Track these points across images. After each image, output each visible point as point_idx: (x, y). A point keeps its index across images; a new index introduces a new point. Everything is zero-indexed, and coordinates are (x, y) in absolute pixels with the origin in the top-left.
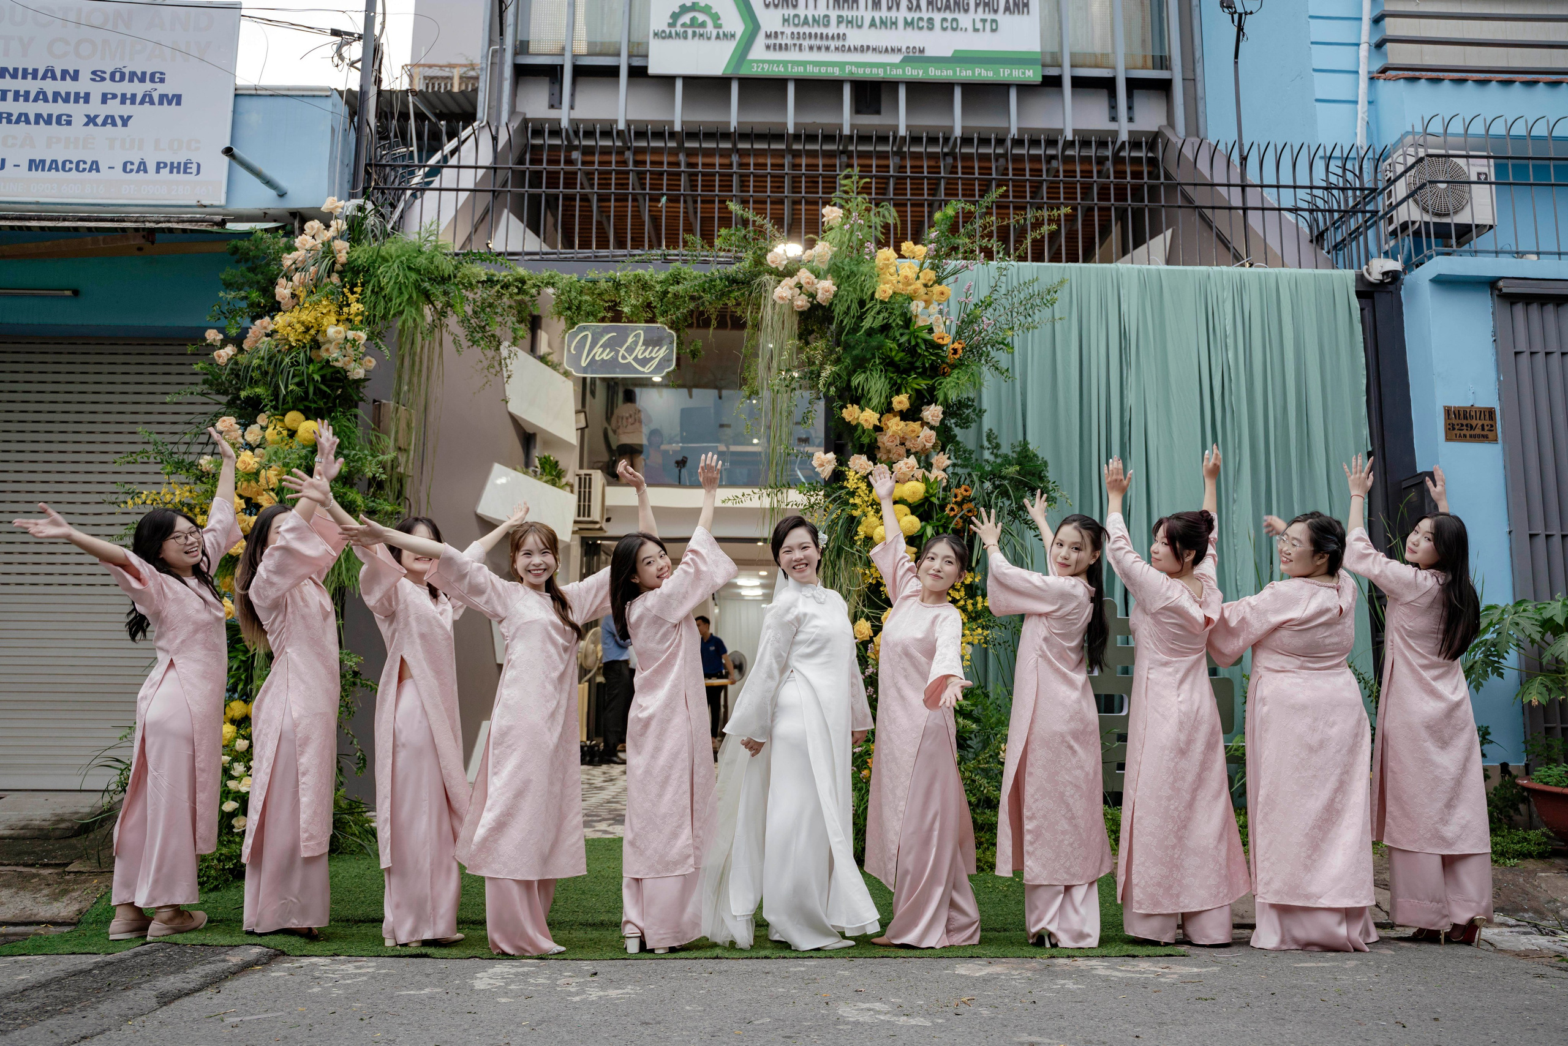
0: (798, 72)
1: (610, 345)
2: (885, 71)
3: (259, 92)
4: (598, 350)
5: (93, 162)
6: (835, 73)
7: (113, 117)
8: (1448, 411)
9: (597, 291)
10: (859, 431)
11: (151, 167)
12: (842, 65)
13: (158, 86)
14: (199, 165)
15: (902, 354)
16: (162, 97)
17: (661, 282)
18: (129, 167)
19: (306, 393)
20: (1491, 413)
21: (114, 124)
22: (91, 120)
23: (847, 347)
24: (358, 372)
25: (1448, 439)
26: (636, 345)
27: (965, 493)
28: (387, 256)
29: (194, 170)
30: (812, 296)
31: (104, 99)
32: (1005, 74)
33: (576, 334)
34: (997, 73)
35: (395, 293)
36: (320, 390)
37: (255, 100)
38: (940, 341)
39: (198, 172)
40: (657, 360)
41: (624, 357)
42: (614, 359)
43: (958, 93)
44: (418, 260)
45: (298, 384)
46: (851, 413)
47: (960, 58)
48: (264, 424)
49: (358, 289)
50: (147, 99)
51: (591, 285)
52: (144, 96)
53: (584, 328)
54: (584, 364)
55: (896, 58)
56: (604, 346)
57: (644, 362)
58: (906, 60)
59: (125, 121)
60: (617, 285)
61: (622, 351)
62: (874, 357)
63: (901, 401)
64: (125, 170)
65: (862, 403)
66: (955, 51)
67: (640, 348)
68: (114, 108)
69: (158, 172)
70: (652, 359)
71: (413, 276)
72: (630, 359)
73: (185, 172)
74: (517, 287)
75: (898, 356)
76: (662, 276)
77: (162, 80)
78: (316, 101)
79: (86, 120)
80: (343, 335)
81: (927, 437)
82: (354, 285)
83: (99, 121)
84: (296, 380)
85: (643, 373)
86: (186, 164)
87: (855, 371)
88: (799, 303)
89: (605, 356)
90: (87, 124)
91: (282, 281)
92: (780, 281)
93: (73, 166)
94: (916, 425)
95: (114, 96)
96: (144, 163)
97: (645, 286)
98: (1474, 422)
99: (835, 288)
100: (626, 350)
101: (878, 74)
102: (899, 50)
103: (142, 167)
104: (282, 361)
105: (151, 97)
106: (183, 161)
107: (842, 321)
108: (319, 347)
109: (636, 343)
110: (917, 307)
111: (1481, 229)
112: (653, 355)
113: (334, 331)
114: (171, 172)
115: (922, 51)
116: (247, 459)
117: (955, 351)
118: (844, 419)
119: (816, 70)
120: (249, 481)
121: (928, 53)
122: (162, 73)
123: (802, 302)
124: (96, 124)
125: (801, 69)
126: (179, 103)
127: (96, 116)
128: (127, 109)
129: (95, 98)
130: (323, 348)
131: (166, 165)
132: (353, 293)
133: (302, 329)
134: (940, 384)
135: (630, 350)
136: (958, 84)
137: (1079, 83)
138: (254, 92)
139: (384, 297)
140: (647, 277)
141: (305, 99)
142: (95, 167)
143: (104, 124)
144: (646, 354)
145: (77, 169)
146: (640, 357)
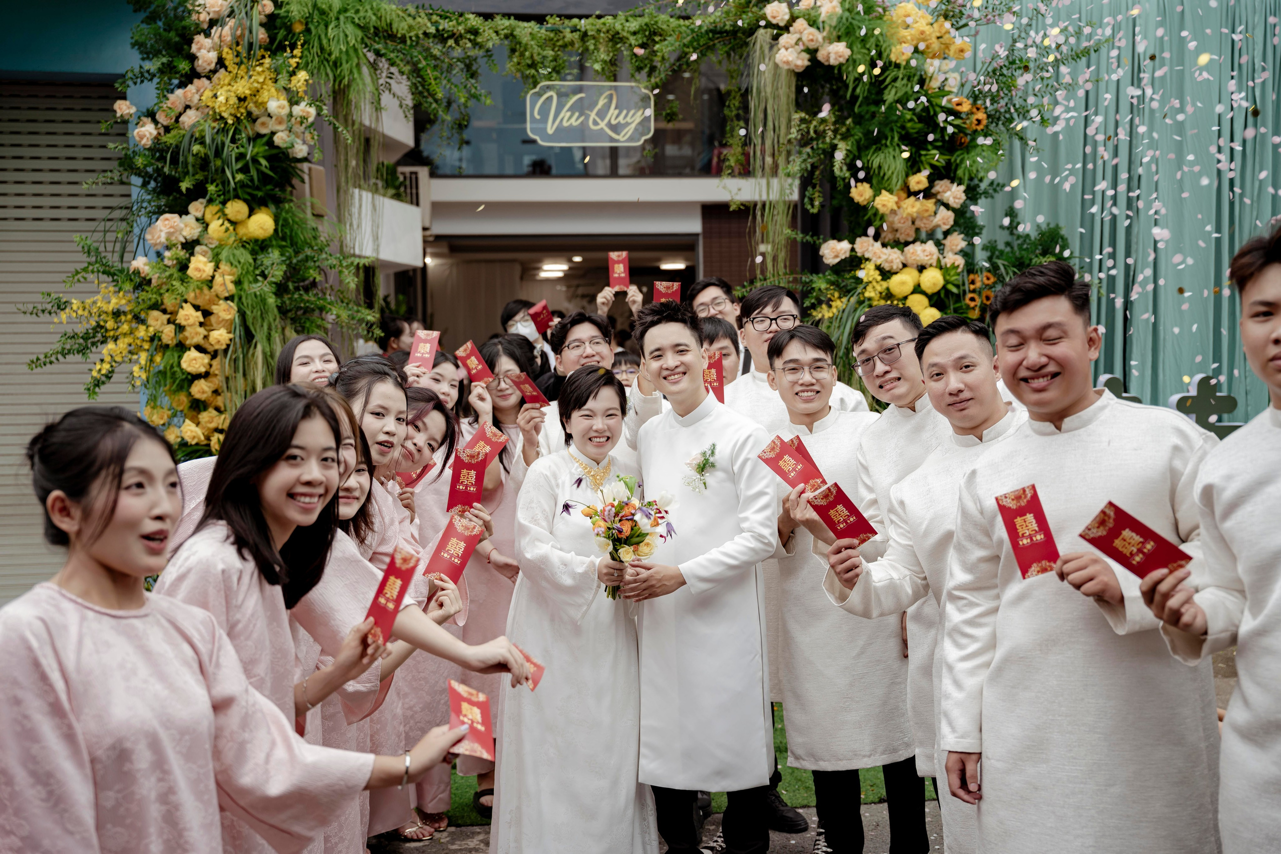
1: (581, 108)
4: (565, 114)
9: (560, 43)
10: (870, 213)
15: (920, 126)
17: (635, 33)
19: (252, 180)
23: (859, 120)
24: (301, 150)
26: (609, 107)
27: (986, 282)
28: (327, 9)
30: (812, 53)
33: (539, 95)
35: (344, 58)
36: (263, 173)
38: (959, 108)
40: (633, 126)
41: (595, 123)
42: (583, 127)
44: (362, 14)
45: (241, 170)
46: (861, 193)
48: (199, 215)
49: (297, 52)
51: (552, 35)
53: (549, 88)
54: (550, 130)
56: (572, 109)
57: (616, 128)
60: (584, 35)
61: (593, 115)
62: (892, 130)
63: (919, 180)
65: (874, 181)
67: (613, 112)
70: (628, 124)
71: (360, 34)
72: (603, 125)
74: (470, 40)
75: (914, 127)
76: (634, 25)
80: (286, 111)
81: (945, 218)
82: (293, 47)
84: (239, 165)
85: (617, 141)
87: (867, 148)
88: (799, 63)
89: (574, 122)
91: (200, 39)
92: (776, 38)
94: (930, 204)
97: (615, 38)
99: (848, 52)
100: (597, 114)
104: (223, 144)
107: (854, 89)
108: (254, 121)
109: (607, 106)
110: (932, 66)
112: (628, 119)
113: (276, 104)
116: (201, 266)
117: (979, 122)
118: (852, 199)
120: (201, 289)
123: (801, 62)
130: (259, 121)
132: (293, 57)
133: (233, 100)
134: (962, 161)
135: (602, 114)
139: (328, 61)
140: (618, 27)
144: (621, 118)
146: (613, 122)
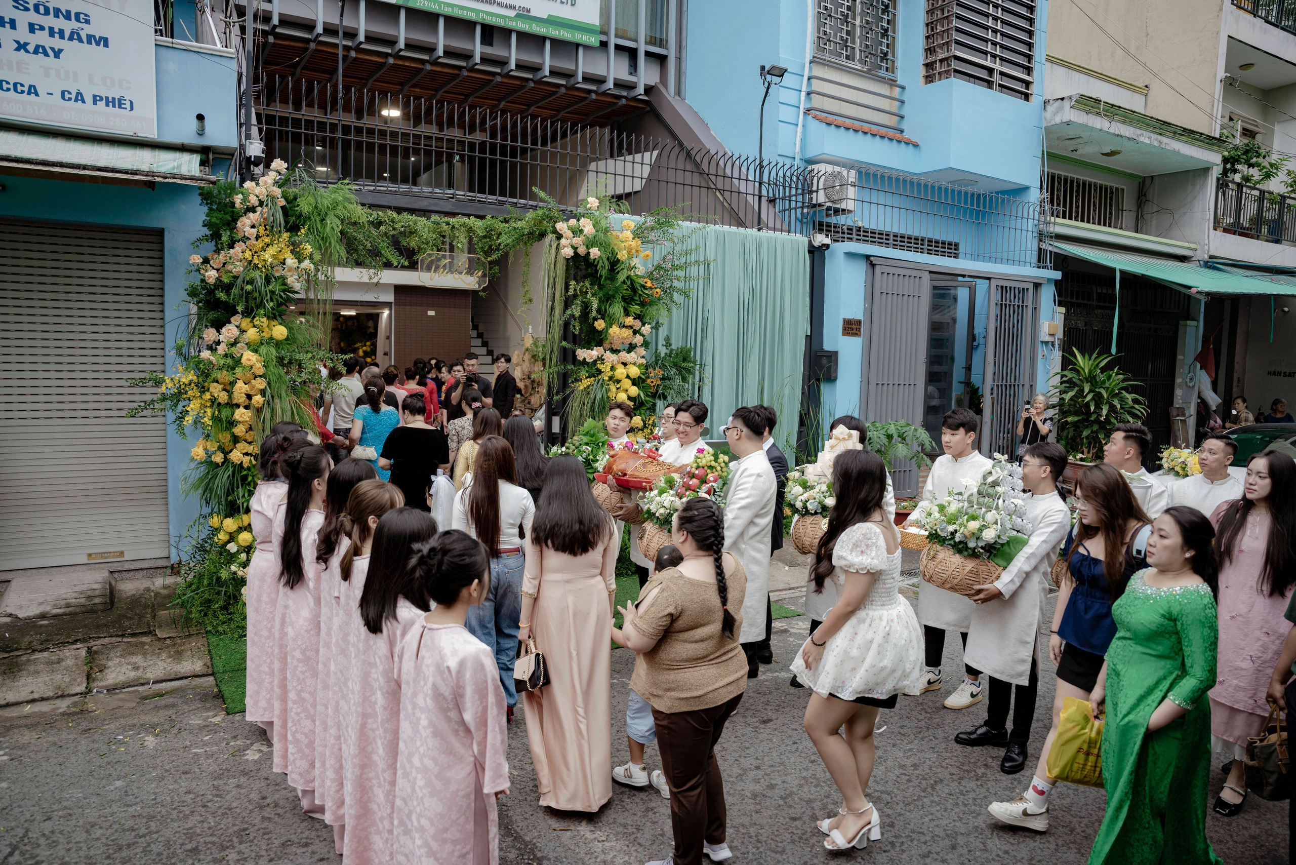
0: (448, 11)
2: (505, 22)
3: (175, 46)
5: (30, 86)
6: (472, 17)
7: (43, 48)
8: (844, 320)
10: (604, 336)
11: (89, 99)
12: (477, 11)
13: (84, 26)
14: (131, 103)
15: (630, 292)
16: (90, 38)
18: (67, 96)
20: (859, 322)
21: (46, 54)
22: (21, 46)
23: (602, 287)
25: (843, 335)
29: (128, 106)
30: (575, 249)
31: (32, 28)
32: (579, 37)
34: (573, 35)
37: (171, 51)
38: (646, 285)
39: (132, 109)
43: (548, 44)
46: (600, 325)
47: (551, 21)
48: (237, 324)
50: (74, 36)
52: (72, 33)
55: (512, 13)
58: (518, 16)
59: (57, 54)
62: (618, 294)
63: (630, 321)
64: (63, 97)
65: (608, 320)
66: (549, 15)
68: (42, 38)
69: (95, 103)
73: (120, 107)
75: (627, 293)
77: (87, 22)
78: (223, 61)
79: (16, 45)
80: (296, 265)
81: (639, 340)
83: (31, 48)
86: (119, 100)
87: (607, 302)
90: (18, 49)
91: (242, 219)
93: (11, 86)
94: (631, 332)
95: (42, 28)
96: (81, 94)
98: (854, 327)
99: (599, 253)
101: (500, 22)
102: (515, 8)
103: (80, 97)
105: (78, 35)
106: (117, 97)
107: (601, 272)
108: (272, 268)
111: (850, 211)
113: (292, 261)
114: (107, 105)
115: (529, 11)
117: (657, 293)
118: (595, 328)
119: (460, 12)
121: (532, 14)
122: (86, 15)
123: (570, 253)
124: (27, 51)
125: (450, 10)
126: (106, 45)
127: (26, 44)
128: (56, 43)
129: (22, 26)
131: (101, 99)
134: (649, 312)
136: (549, 38)
137: (618, 47)
138: (170, 45)
139: (322, 237)
141: (213, 58)
142: (33, 90)
143: (36, 52)
145: (16, 90)
